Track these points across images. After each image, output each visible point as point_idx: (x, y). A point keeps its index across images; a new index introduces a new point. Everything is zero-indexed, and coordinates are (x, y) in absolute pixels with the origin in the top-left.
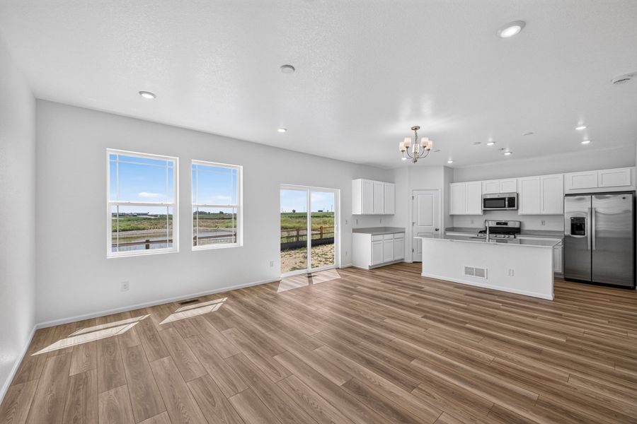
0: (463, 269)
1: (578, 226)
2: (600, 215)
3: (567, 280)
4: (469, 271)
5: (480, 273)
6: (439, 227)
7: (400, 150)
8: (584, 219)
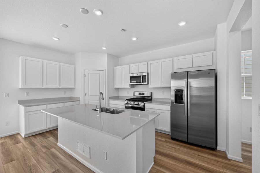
1: (179, 96)
2: (193, 88)
3: (173, 139)
8: (182, 91)
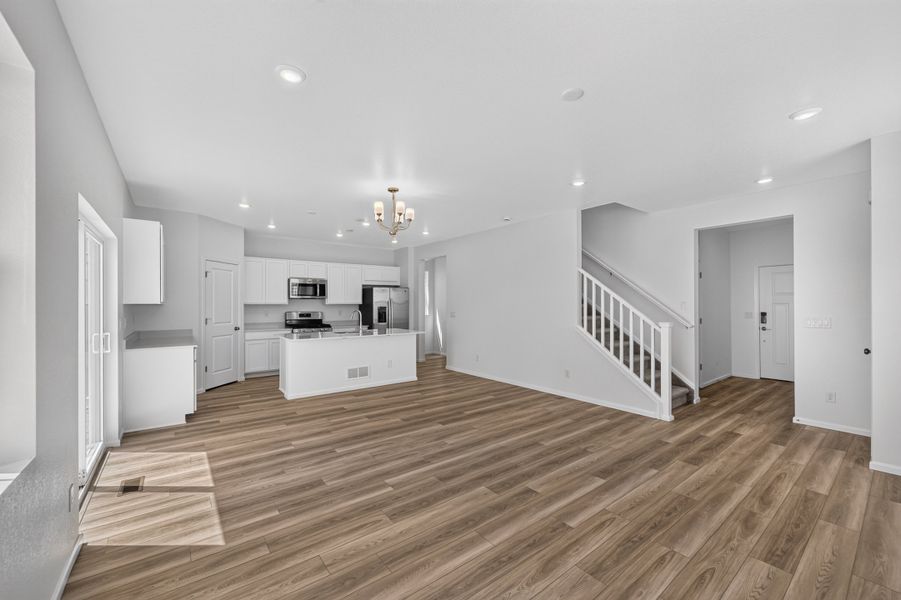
0: (347, 372)
4: (352, 374)
5: (364, 372)
6: (239, 325)
7: (376, 212)
8: (386, 308)
